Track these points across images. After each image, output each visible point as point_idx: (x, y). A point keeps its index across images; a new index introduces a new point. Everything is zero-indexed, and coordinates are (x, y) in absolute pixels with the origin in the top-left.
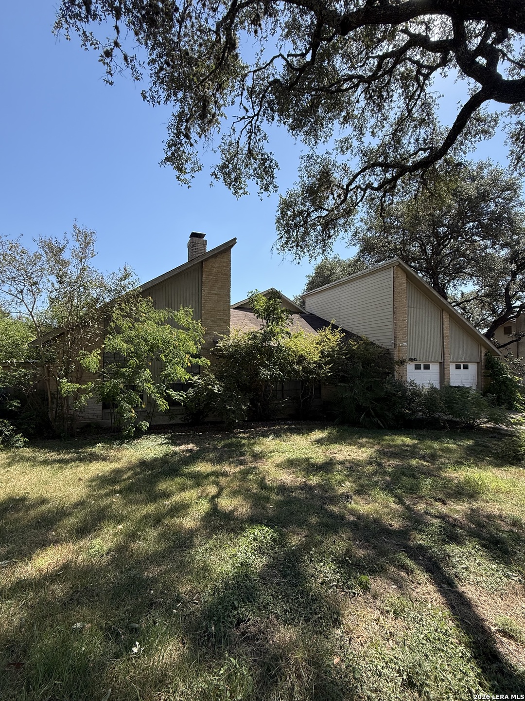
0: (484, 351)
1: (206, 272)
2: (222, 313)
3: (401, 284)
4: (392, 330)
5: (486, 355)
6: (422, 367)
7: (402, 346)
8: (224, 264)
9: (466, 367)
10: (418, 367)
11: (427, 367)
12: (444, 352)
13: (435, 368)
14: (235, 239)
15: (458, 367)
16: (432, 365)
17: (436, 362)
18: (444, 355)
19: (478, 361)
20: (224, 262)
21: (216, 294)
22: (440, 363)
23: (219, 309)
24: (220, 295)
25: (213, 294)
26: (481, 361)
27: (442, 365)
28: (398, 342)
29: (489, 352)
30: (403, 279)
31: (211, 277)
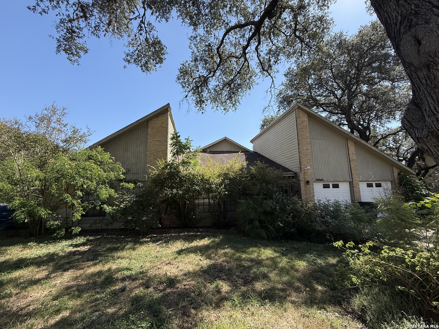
0: (396, 172)
1: (151, 127)
2: (161, 153)
3: (303, 122)
4: (298, 158)
5: (399, 174)
6: (331, 186)
7: (307, 170)
8: (163, 121)
9: (379, 185)
10: (326, 186)
11: (336, 186)
12: (351, 173)
13: (344, 187)
14: (169, 104)
15: (370, 185)
16: (340, 184)
17: (345, 181)
18: (352, 175)
19: (391, 179)
20: (163, 120)
21: (157, 141)
22: (350, 182)
23: (159, 150)
24: (160, 141)
25: (155, 141)
26: (395, 180)
27: (351, 184)
28: (303, 167)
29: (401, 172)
30: (305, 118)
31: (154, 130)
